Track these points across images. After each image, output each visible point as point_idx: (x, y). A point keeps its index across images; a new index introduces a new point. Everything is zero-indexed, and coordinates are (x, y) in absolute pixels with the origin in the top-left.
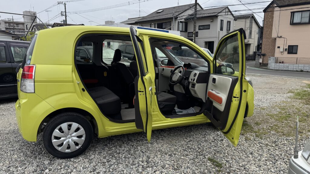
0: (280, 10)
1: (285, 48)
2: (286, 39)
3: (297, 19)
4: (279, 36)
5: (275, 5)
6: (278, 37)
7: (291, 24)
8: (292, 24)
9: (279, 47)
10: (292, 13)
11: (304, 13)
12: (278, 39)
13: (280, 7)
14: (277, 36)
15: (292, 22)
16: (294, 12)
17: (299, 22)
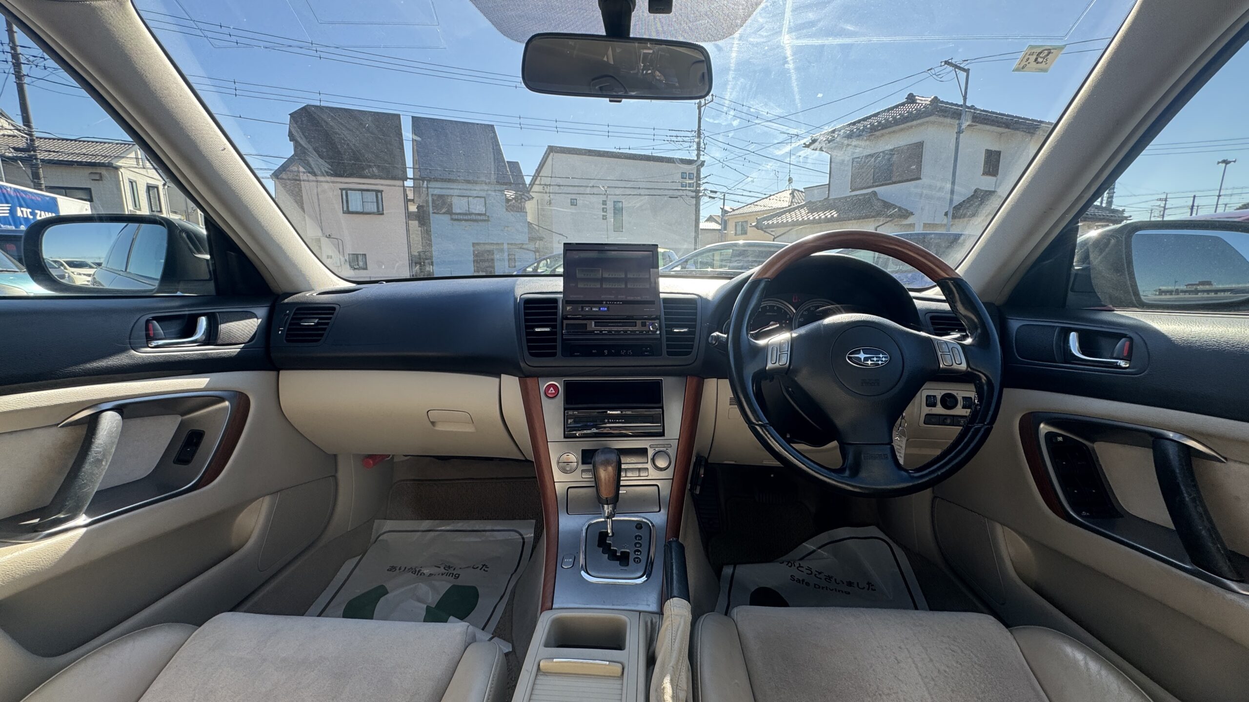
0: (315, 181)
2: (340, 241)
3: (355, 205)
4: (326, 234)
5: (302, 169)
6: (323, 236)
7: (344, 211)
8: (348, 212)
10: (342, 190)
11: (363, 192)
12: (323, 240)
13: (315, 174)
14: (320, 234)
15: (345, 209)
16: (347, 190)
17: (360, 209)
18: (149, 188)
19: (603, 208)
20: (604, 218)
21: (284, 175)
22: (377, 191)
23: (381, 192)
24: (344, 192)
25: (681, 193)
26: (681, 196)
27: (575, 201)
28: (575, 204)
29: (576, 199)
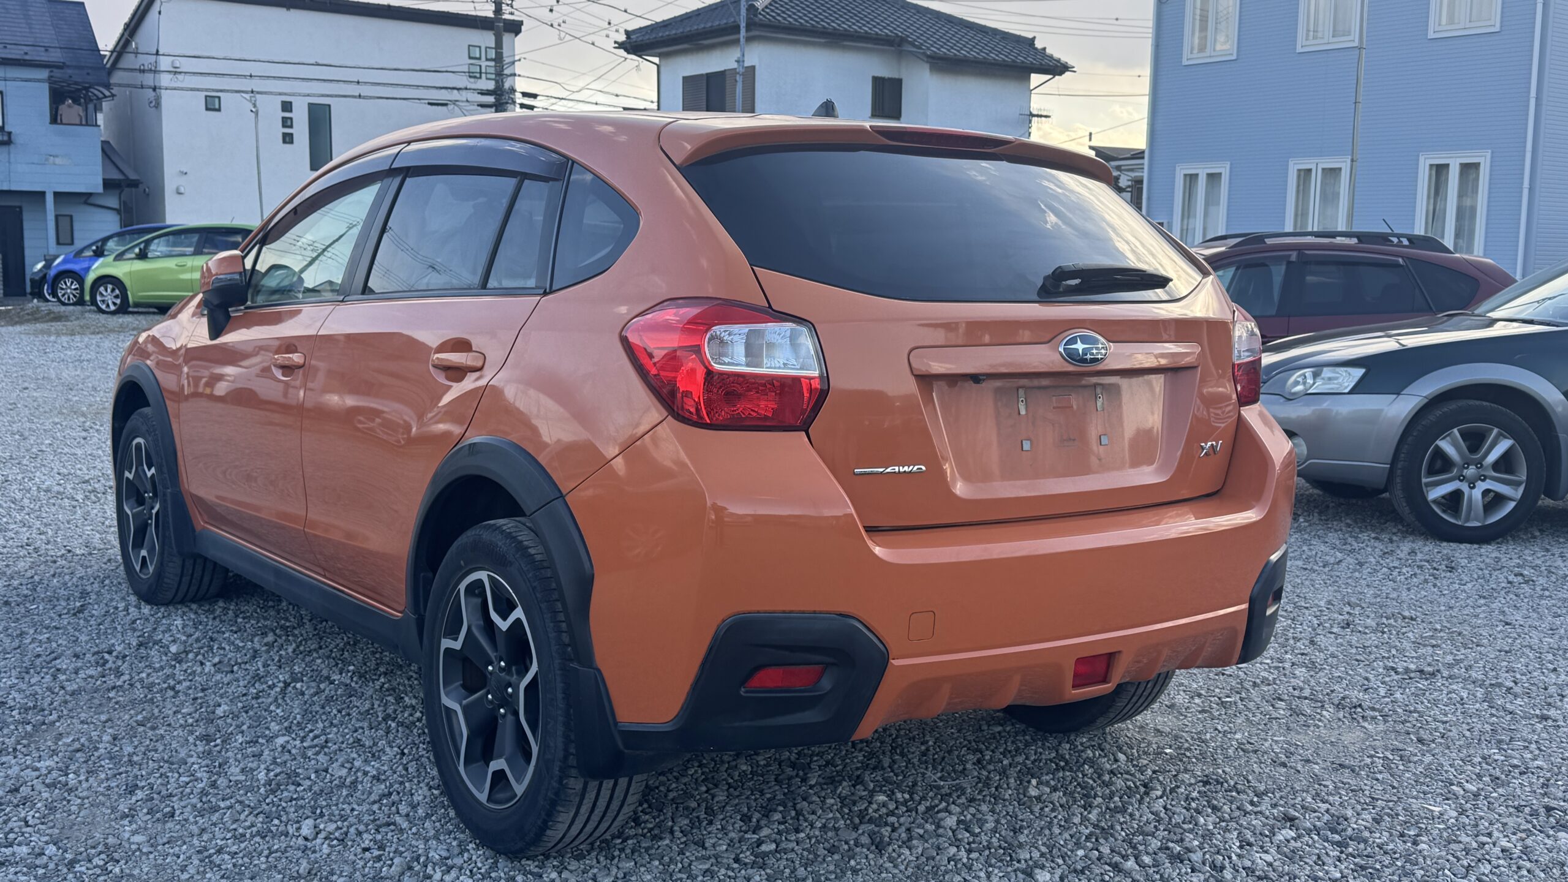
19: (284, 119)
20: (288, 139)
25: (455, 96)
26: (455, 102)
27: (217, 100)
28: (217, 107)
29: (219, 98)
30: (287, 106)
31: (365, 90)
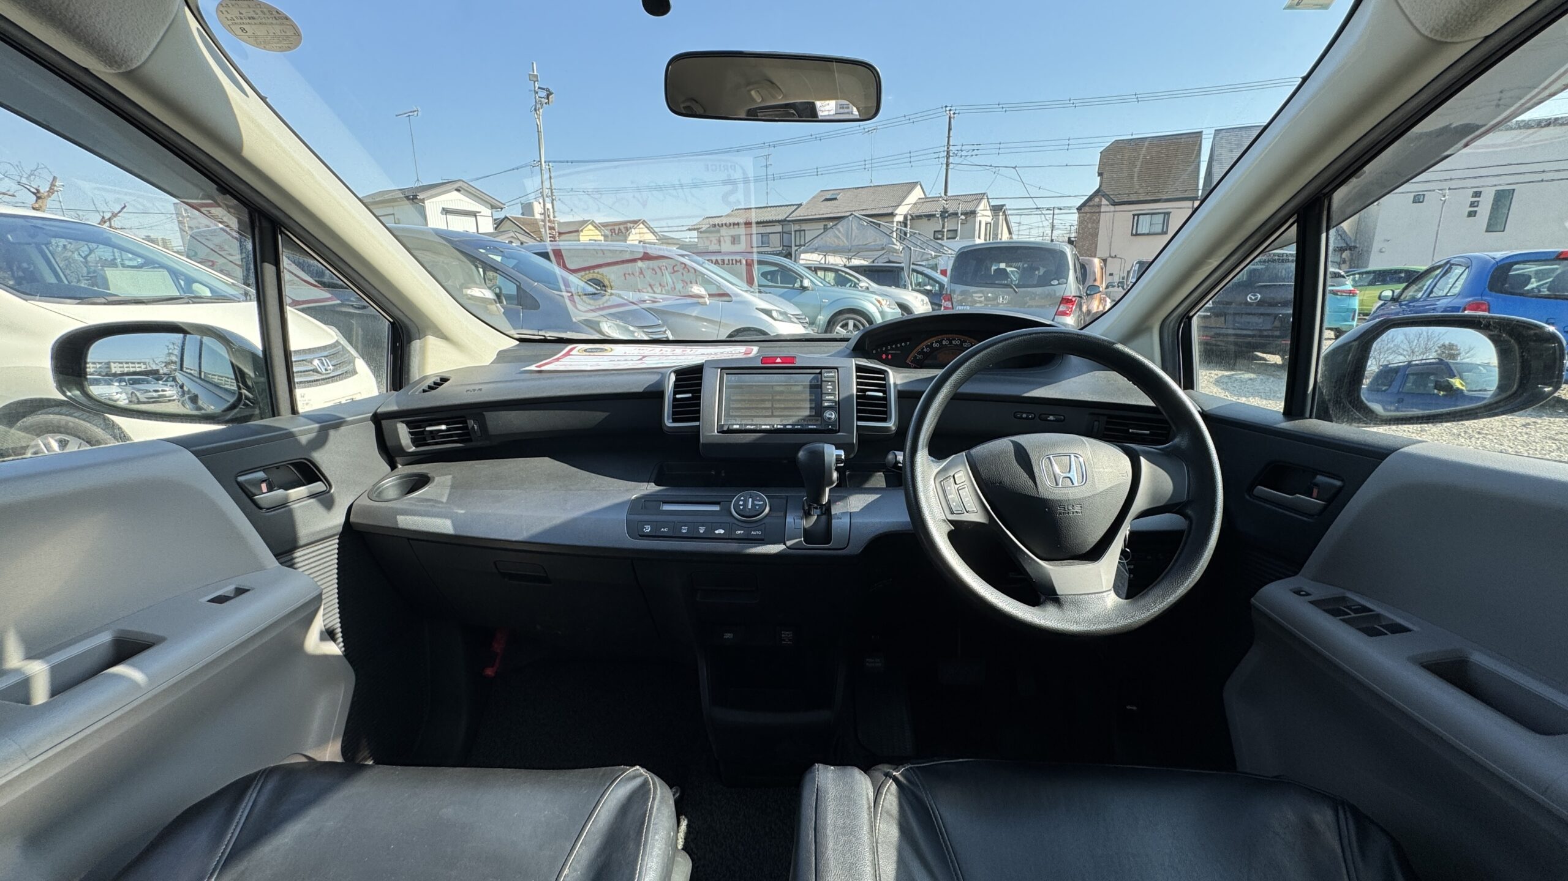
0: (1114, 212)
1: (1122, 275)
2: (1123, 261)
3: (1144, 228)
4: (1113, 255)
5: (1104, 202)
6: (1110, 256)
7: (1132, 235)
8: (1136, 234)
9: (1111, 274)
10: (1134, 215)
11: (1153, 216)
12: (1109, 260)
13: (1115, 204)
14: (1108, 255)
15: (1134, 232)
16: (1138, 215)
17: (1147, 231)
18: (986, 224)
19: (1472, 203)
20: (1473, 214)
21: (1086, 209)
22: (1165, 213)
23: (1169, 213)
24: (1136, 217)
27: (1422, 197)
28: (1421, 200)
29: (1424, 195)
30: (1477, 194)
31: (1545, 176)
